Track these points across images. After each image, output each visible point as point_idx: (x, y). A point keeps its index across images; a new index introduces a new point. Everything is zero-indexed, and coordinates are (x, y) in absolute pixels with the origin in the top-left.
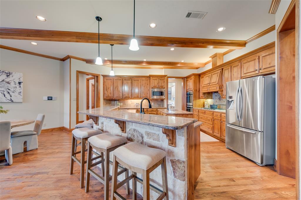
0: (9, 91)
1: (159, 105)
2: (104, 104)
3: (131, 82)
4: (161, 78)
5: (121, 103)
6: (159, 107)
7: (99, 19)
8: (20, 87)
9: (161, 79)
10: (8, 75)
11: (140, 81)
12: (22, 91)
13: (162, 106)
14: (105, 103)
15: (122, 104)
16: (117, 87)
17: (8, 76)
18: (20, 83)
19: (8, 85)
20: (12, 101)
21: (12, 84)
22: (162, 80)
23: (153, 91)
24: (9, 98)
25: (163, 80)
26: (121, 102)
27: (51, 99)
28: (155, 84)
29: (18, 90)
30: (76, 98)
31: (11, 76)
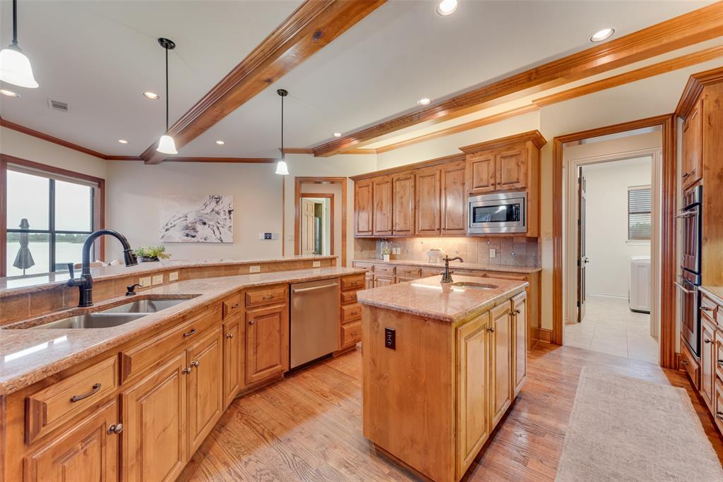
0: (219, 225)
1: (522, 260)
2: (355, 249)
3: (413, 184)
4: (509, 149)
5: (396, 247)
6: (517, 266)
7: (167, 44)
8: (230, 218)
9: (505, 153)
10: (218, 200)
11: (437, 177)
12: (232, 224)
13: (531, 262)
14: (359, 247)
15: (399, 249)
16: (380, 204)
17: (217, 202)
18: (230, 212)
19: (218, 216)
20: (221, 241)
21: (222, 213)
22: (512, 156)
23: (473, 205)
24: (218, 236)
25: (516, 155)
26: (398, 245)
27: (270, 238)
28: (482, 180)
29: (228, 223)
30: (293, 235)
31: (220, 202)
